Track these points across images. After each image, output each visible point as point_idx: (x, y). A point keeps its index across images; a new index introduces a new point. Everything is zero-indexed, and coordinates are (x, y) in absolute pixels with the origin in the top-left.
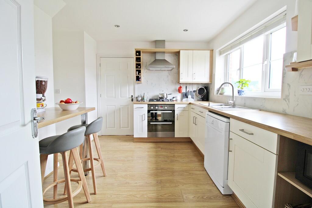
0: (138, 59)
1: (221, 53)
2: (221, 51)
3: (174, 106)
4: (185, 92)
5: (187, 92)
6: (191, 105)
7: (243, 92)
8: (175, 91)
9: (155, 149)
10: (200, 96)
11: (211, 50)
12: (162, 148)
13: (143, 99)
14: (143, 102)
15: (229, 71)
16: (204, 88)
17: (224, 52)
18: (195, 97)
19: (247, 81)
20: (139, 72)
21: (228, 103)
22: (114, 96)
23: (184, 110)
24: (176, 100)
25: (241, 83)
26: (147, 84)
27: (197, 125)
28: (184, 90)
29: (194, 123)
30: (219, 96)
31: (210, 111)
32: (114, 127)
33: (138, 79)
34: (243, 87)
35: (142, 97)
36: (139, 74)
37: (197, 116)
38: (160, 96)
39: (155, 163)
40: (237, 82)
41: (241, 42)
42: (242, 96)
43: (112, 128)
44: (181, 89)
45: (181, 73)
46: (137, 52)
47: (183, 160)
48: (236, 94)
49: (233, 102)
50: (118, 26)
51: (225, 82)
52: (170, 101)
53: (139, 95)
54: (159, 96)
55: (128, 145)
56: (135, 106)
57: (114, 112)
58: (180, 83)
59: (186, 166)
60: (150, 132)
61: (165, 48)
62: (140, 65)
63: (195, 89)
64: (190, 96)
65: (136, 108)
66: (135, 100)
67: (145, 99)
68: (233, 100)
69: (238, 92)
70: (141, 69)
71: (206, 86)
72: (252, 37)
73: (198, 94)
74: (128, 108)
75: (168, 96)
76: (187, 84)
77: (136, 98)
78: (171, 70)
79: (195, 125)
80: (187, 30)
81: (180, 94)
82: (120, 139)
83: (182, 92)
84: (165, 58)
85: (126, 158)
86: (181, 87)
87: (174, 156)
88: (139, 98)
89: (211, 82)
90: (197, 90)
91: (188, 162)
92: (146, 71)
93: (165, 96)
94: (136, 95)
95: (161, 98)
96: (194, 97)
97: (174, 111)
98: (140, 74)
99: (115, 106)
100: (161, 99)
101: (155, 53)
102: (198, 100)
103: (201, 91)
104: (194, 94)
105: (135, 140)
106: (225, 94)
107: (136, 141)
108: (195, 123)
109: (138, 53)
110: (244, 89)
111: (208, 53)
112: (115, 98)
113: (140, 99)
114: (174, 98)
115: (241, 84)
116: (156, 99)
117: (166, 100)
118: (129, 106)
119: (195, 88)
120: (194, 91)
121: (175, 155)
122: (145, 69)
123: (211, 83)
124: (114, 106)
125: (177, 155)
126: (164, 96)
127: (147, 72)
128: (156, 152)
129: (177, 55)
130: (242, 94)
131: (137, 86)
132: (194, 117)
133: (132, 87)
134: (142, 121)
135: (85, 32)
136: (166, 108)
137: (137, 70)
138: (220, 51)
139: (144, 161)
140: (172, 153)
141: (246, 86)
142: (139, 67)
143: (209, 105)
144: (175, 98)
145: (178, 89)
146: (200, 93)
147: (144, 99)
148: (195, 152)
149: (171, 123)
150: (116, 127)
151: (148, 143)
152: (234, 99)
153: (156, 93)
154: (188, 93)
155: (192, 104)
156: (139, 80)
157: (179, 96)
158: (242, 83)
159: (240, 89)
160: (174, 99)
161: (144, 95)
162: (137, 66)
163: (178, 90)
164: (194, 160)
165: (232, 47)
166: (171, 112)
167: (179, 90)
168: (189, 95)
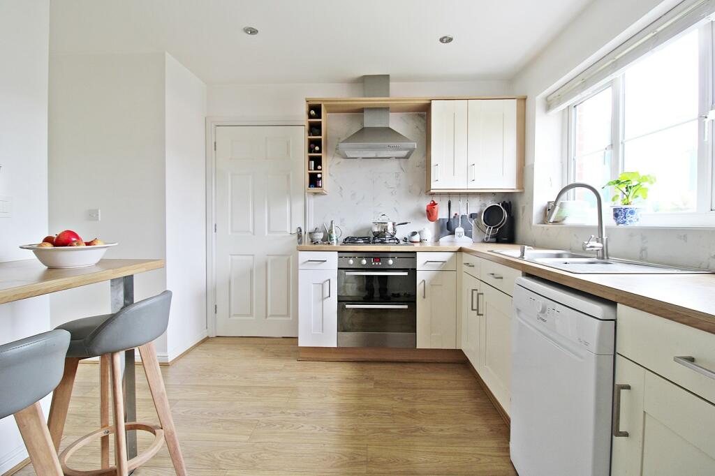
0: (315, 128)
1: (548, 106)
2: (549, 99)
3: (415, 258)
4: (446, 217)
5: (452, 217)
6: (464, 254)
7: (632, 212)
8: (417, 214)
9: (355, 386)
10: (489, 231)
11: (522, 99)
12: (376, 383)
13: (327, 238)
14: (326, 247)
15: (575, 155)
16: (500, 206)
17: (560, 101)
18: (474, 231)
19: (645, 179)
20: (318, 161)
21: (584, 249)
22: (251, 230)
23: (443, 269)
24: (420, 241)
25: (623, 188)
26: (342, 196)
27: (482, 315)
28: (442, 213)
29: (473, 310)
30: (548, 229)
31: (528, 275)
32: (251, 315)
33: (314, 180)
34: (630, 199)
35: (325, 232)
36: (316, 168)
37: (484, 288)
38: (376, 230)
39: (353, 438)
40: (609, 184)
41: (615, 61)
42: (629, 225)
43: (247, 315)
44: (435, 210)
45: (433, 163)
46: (311, 107)
47: (442, 430)
48: (608, 219)
49: (600, 245)
50: (253, 32)
51: (572, 182)
52: (402, 242)
53: (319, 226)
54: (371, 229)
55: (281, 370)
56: (304, 256)
57: (251, 272)
58: (432, 191)
59: (450, 454)
60: (344, 331)
61: (388, 96)
62: (318, 143)
63: (475, 210)
64: (459, 230)
65: (305, 263)
66: (307, 239)
67: (334, 238)
68: (599, 240)
69: (616, 215)
70: (323, 154)
71: (507, 202)
72: (658, 39)
73: (483, 223)
74: (289, 260)
75: (398, 228)
76: (450, 195)
77: (310, 233)
78: (407, 157)
79: (478, 315)
80: (450, 40)
81: (432, 224)
82: (262, 350)
83: (438, 219)
84: (388, 123)
85: (264, 414)
86: (434, 204)
87: (413, 411)
88: (318, 234)
89: (523, 188)
90: (480, 213)
91: (458, 437)
92: (338, 160)
93: (389, 228)
94: (310, 228)
95: (377, 235)
96: (471, 233)
97: (413, 272)
98: (319, 167)
99: (253, 255)
100: (379, 237)
101: (361, 111)
102: (484, 242)
103: (491, 215)
104: (473, 223)
105: (302, 355)
106: (570, 221)
107: (306, 355)
108: (477, 310)
109: (315, 110)
110: (635, 204)
111: (511, 106)
112: (254, 234)
113: (320, 236)
114: (414, 234)
115: (625, 190)
116: (363, 238)
117: (391, 241)
118: (291, 257)
119: (476, 206)
120: (472, 216)
121: (418, 407)
122: (334, 156)
123: (520, 193)
124: (251, 258)
125: (422, 406)
126: (386, 230)
127: (339, 163)
128: (360, 394)
129: (422, 116)
130: (628, 219)
131: (312, 201)
132: (473, 290)
133: (299, 206)
134: (323, 299)
135: (167, 54)
136: (391, 262)
137: (311, 158)
138: (546, 99)
139: (319, 428)
140: (407, 401)
141: (640, 195)
142: (317, 148)
143: (523, 254)
144: (418, 234)
145: (425, 208)
146: (488, 220)
147: (331, 237)
148: (478, 400)
149: (406, 307)
150: (254, 315)
151: (338, 364)
152: (604, 237)
153: (366, 220)
154: (456, 221)
155: (468, 251)
156: (316, 186)
157: (428, 230)
158: (626, 185)
159: (619, 204)
160: (416, 238)
161: (332, 226)
162: (312, 145)
163: (428, 211)
164: (477, 430)
165: (587, 80)
166: (406, 274)
167: (430, 214)
168: (458, 227)
